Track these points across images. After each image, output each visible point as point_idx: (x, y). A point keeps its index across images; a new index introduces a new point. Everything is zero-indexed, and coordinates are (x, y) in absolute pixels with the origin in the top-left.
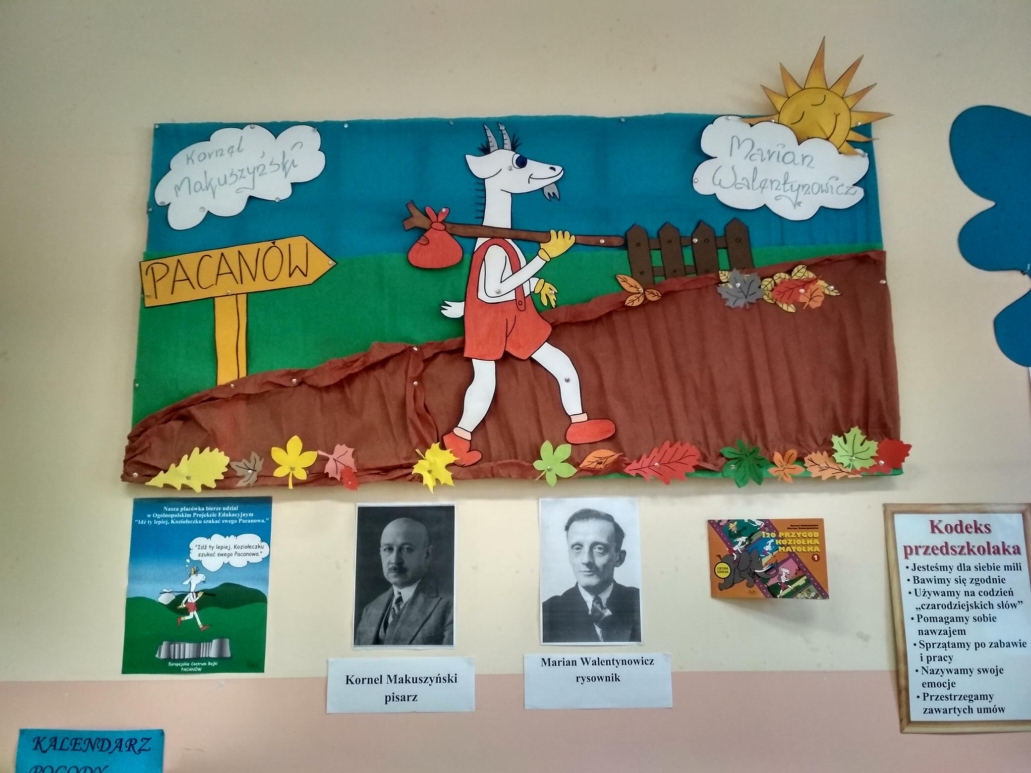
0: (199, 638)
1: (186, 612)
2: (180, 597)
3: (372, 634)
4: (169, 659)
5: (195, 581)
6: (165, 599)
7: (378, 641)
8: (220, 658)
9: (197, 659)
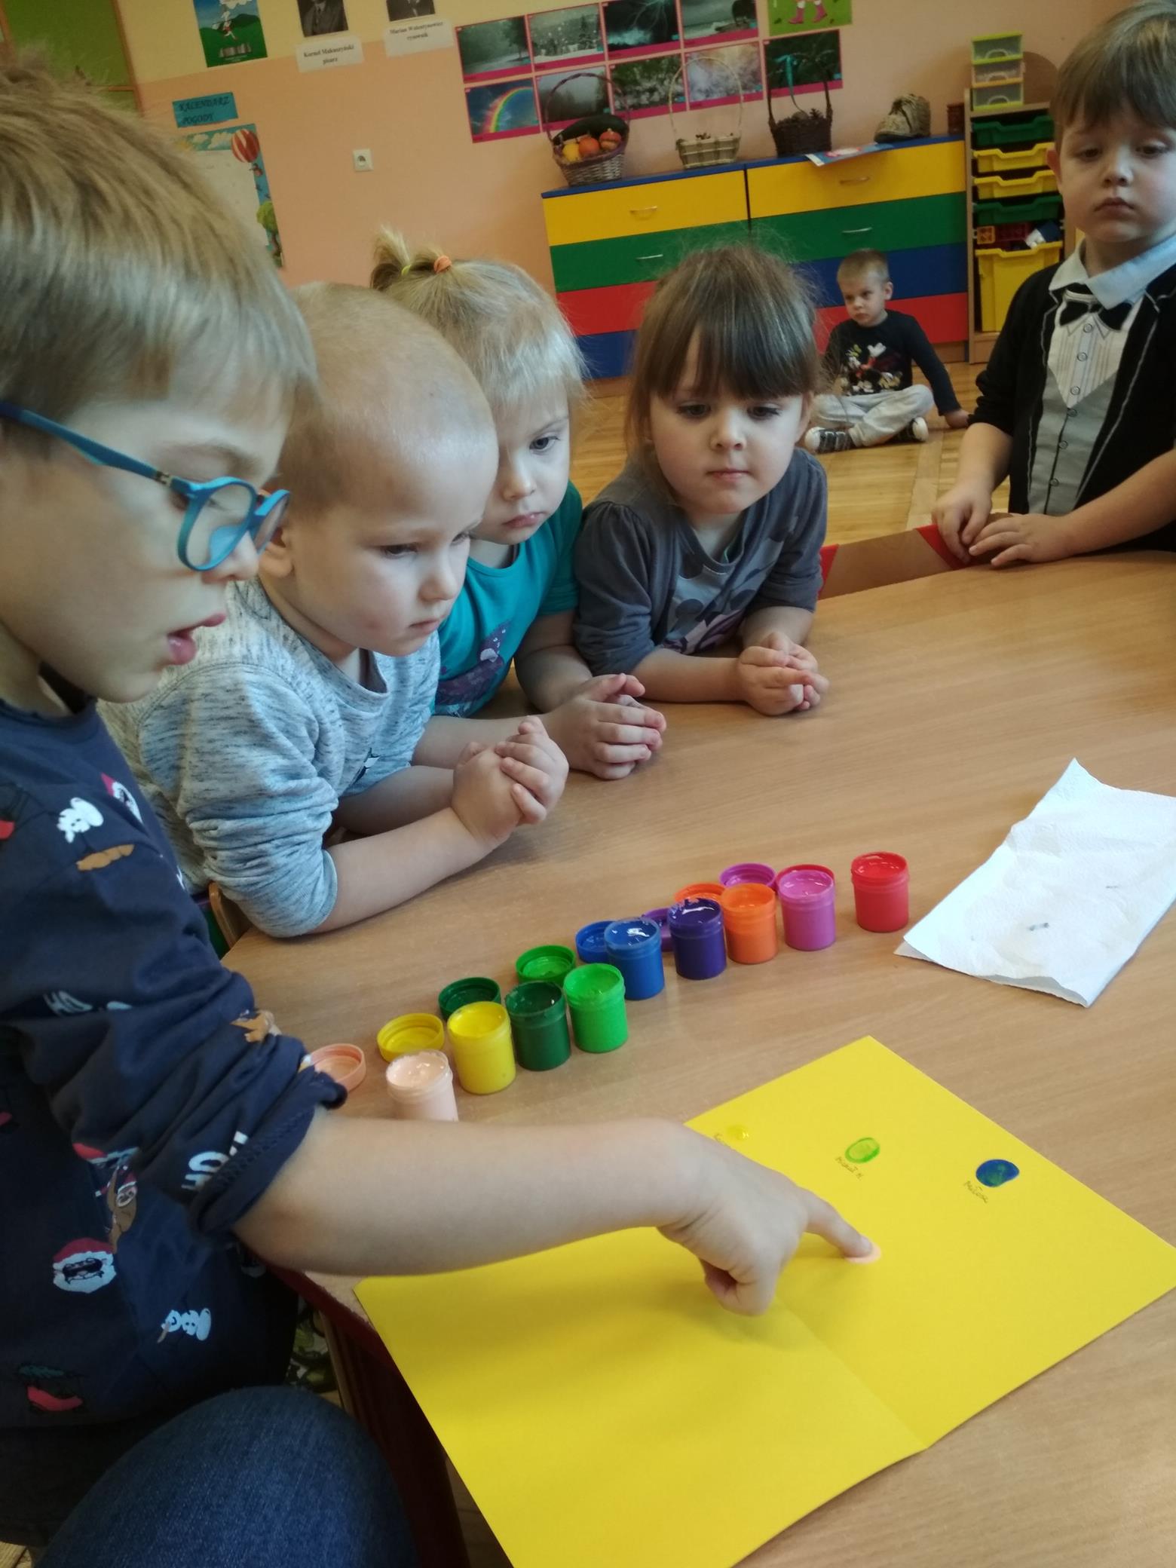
0: (235, 44)
1: (226, 32)
2: (222, 25)
3: (310, 31)
4: (225, 57)
5: (226, 16)
6: (215, 27)
7: (314, 33)
8: (247, 53)
9: (237, 55)
